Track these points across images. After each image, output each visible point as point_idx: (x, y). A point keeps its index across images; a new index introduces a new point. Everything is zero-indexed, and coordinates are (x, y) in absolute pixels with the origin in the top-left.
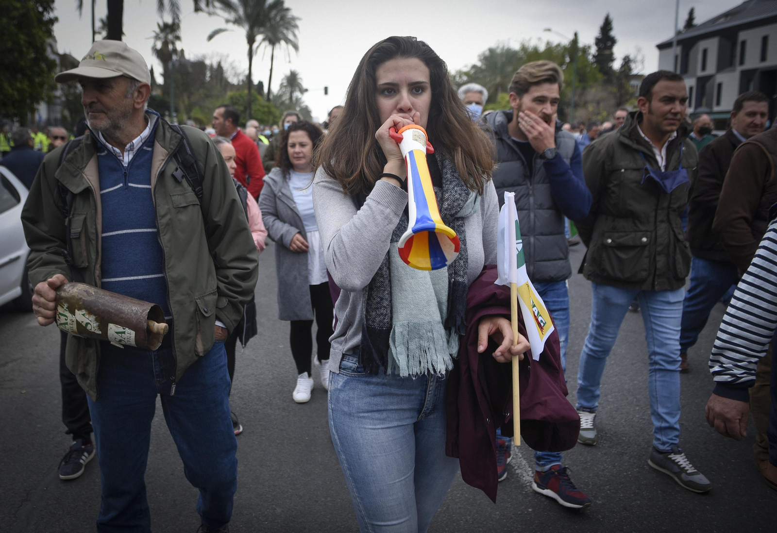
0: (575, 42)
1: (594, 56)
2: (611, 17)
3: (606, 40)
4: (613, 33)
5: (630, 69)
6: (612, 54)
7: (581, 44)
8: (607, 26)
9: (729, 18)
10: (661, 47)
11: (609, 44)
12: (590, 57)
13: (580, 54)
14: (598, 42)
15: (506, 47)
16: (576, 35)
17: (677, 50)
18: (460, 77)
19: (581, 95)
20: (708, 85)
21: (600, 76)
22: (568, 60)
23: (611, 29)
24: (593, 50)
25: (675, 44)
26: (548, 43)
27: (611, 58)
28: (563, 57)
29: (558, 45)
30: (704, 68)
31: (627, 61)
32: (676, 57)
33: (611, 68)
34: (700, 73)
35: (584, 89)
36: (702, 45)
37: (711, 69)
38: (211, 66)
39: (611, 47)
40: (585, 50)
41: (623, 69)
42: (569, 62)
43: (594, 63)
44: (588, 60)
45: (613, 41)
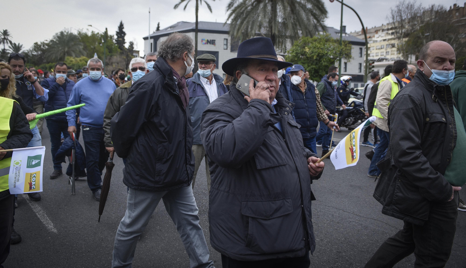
0: (106, 33)
1: (116, 40)
2: (123, 22)
3: (121, 33)
4: (124, 30)
5: (133, 48)
6: (124, 40)
8: (121, 27)
9: (172, 28)
10: (146, 39)
12: (114, 41)
13: (109, 39)
14: (118, 33)
15: (69, 32)
16: (106, 29)
17: (152, 41)
18: (44, 46)
19: (110, 59)
21: (119, 50)
22: (103, 41)
23: (123, 28)
24: (116, 37)
25: (149, 38)
26: (92, 32)
27: (123, 42)
28: (101, 40)
29: (98, 33)
31: (132, 44)
32: (151, 44)
33: (124, 46)
35: (111, 56)
39: (124, 36)
40: (111, 37)
41: (130, 48)
42: (104, 43)
43: (116, 44)
44: (113, 42)
45: (125, 34)
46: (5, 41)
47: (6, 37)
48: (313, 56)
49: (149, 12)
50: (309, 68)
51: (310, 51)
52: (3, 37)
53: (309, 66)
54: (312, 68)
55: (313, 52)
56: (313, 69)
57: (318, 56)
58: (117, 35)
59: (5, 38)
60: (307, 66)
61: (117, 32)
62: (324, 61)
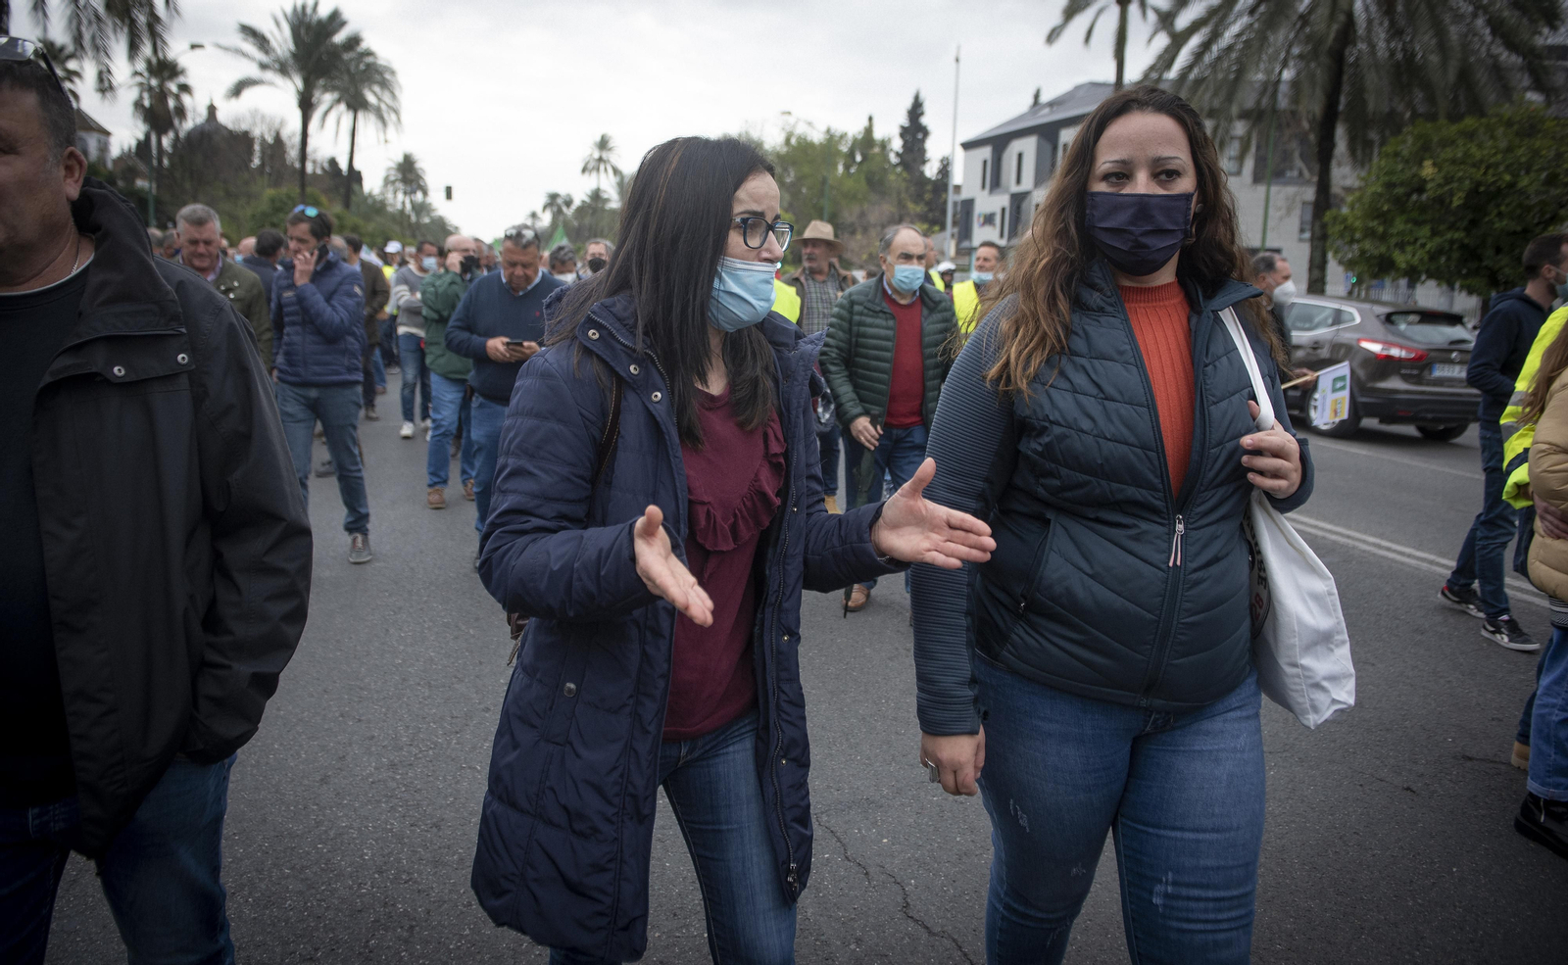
0: (869, 131)
1: (898, 154)
2: (922, 96)
3: (915, 131)
4: (925, 120)
5: (948, 176)
6: (923, 151)
7: (878, 134)
8: (916, 110)
10: (968, 146)
11: (920, 136)
12: (893, 159)
13: (877, 150)
14: (905, 132)
16: (870, 119)
17: (986, 152)
20: (1024, 205)
21: (906, 187)
22: (859, 158)
23: (922, 114)
24: (897, 144)
26: (828, 130)
27: (922, 158)
28: (852, 154)
30: (1018, 181)
31: (945, 165)
32: (985, 162)
33: (923, 173)
34: (1015, 189)
36: (1016, 146)
37: (1028, 182)
38: (263, 141)
39: (923, 141)
40: (884, 145)
41: (940, 177)
42: (861, 162)
43: (897, 165)
44: (889, 162)
45: (926, 132)
46: (602, 167)
47: (605, 155)
48: (1451, 194)
49: (957, 60)
50: (1438, 240)
51: (1442, 174)
52: (596, 155)
53: (1434, 233)
54: (1452, 242)
55: (1448, 180)
56: (1455, 247)
57: (1474, 192)
58: (902, 135)
59: (600, 160)
60: (1428, 234)
61: (902, 127)
62: (1500, 215)
